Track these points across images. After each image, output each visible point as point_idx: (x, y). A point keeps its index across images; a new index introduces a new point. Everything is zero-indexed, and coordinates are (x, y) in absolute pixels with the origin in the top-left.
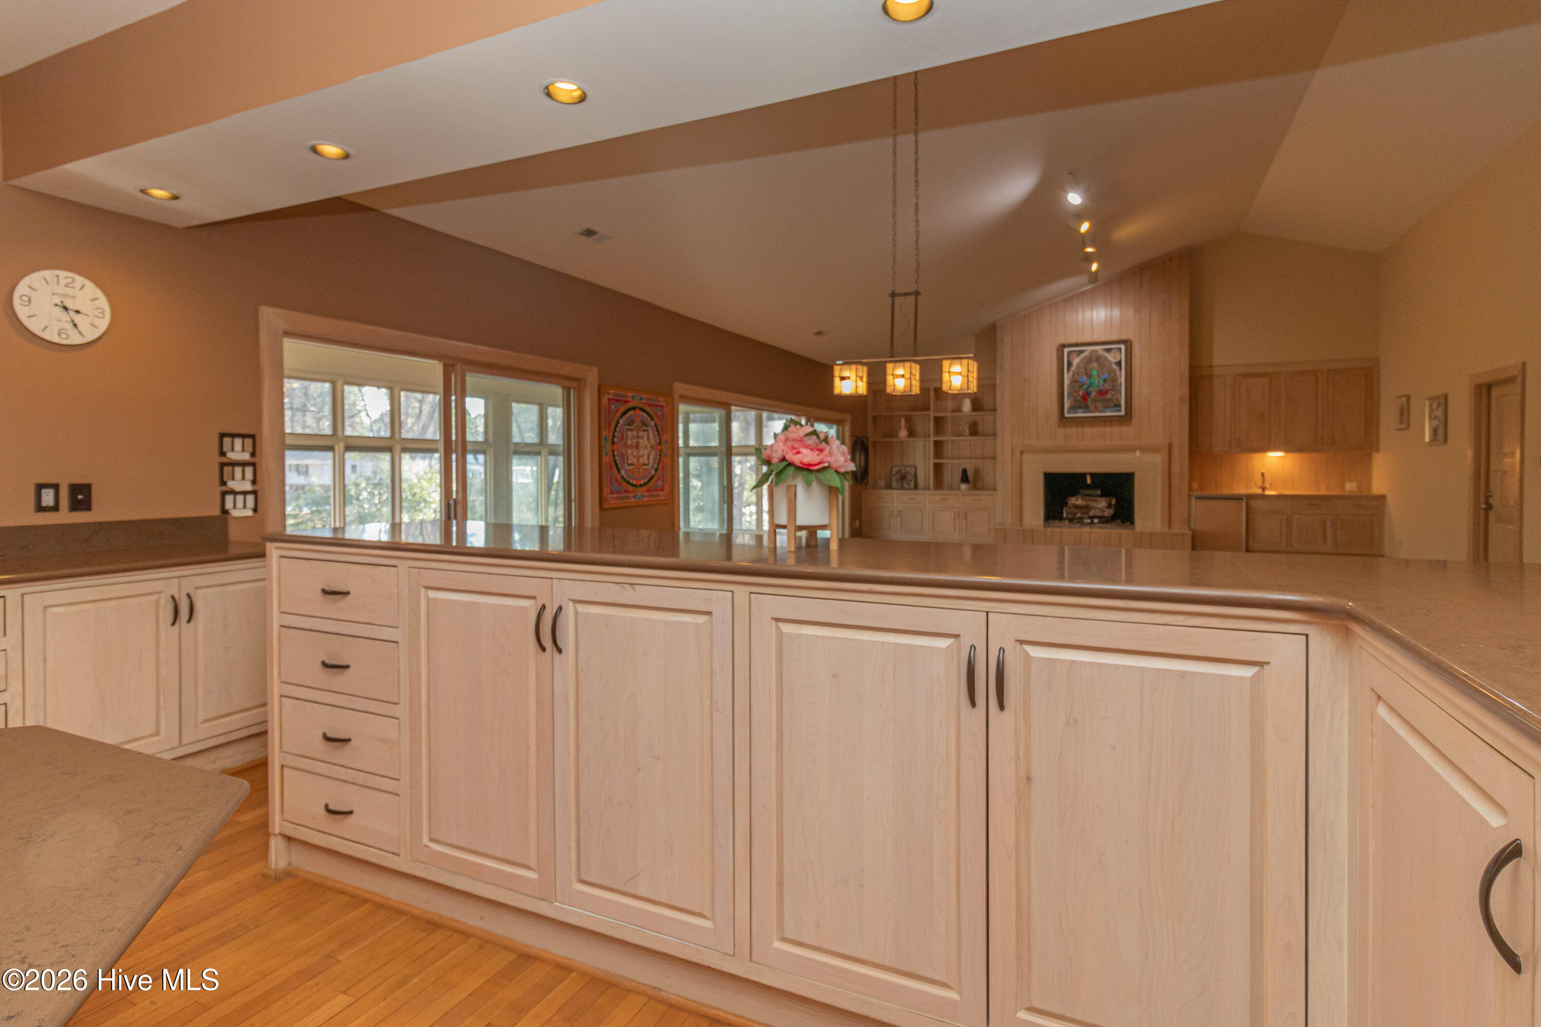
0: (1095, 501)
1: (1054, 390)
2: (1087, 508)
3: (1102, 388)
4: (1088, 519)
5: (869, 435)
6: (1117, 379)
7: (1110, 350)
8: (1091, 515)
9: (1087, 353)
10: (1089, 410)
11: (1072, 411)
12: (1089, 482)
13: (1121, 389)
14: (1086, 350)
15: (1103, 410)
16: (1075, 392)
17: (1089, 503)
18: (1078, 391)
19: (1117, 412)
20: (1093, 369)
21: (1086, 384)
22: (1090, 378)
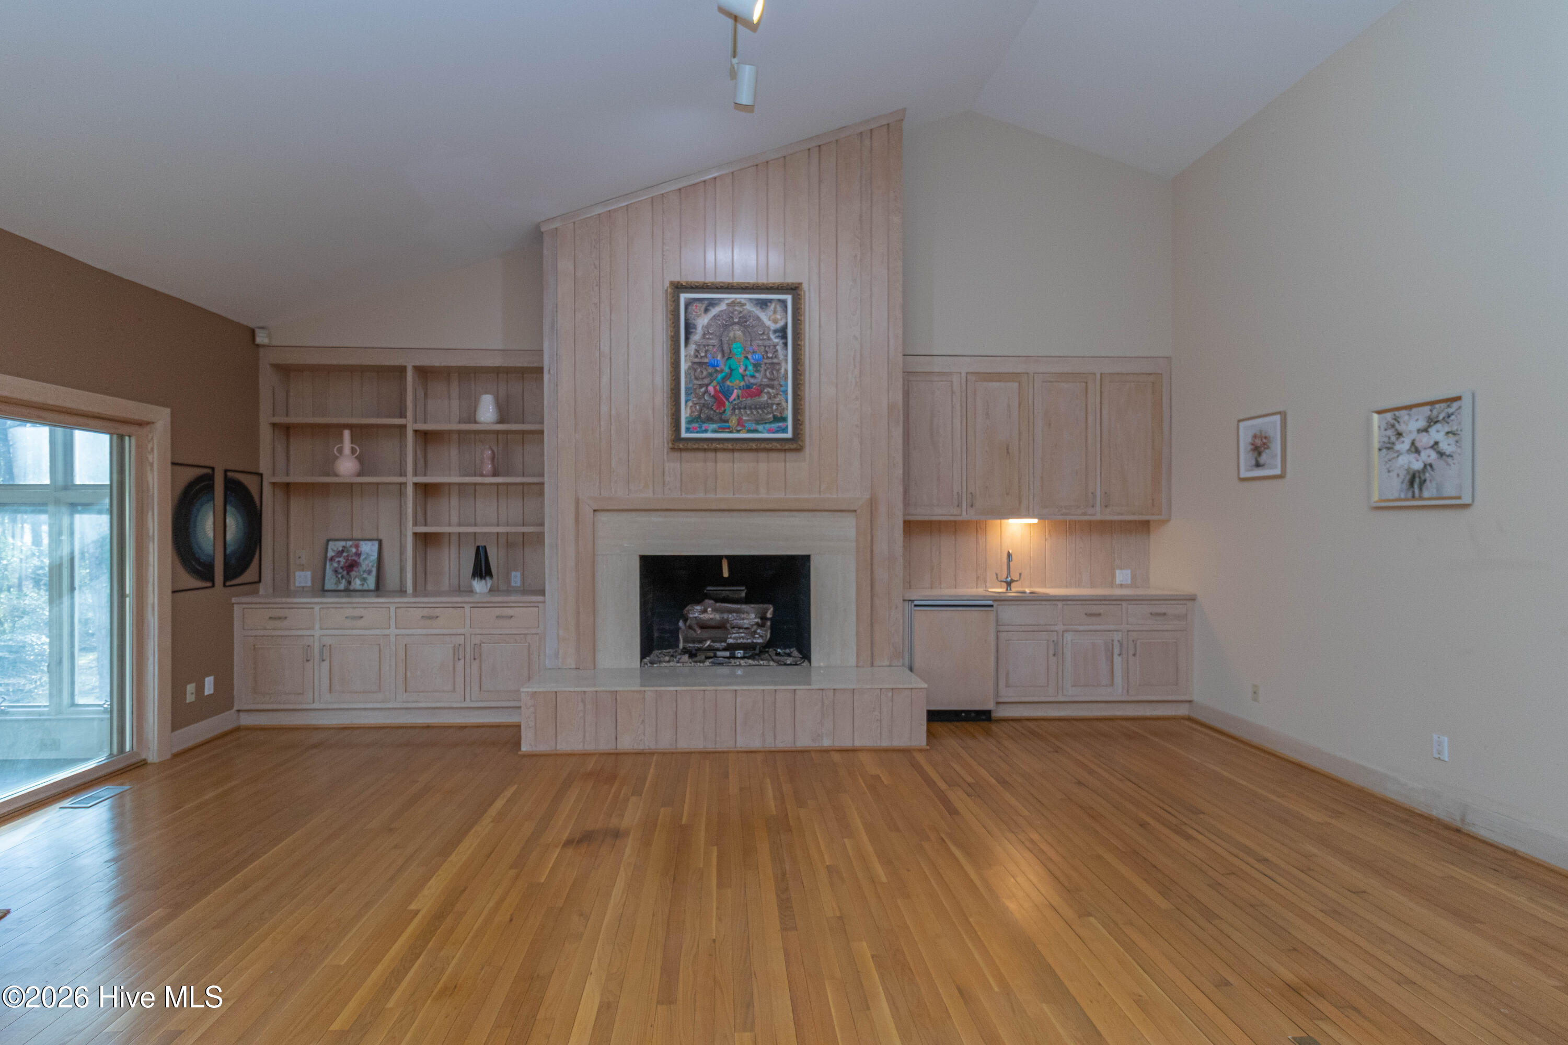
0: (737, 611)
1: (661, 380)
2: (721, 626)
3: (752, 381)
4: (725, 649)
5: (264, 466)
6: (779, 364)
7: (767, 305)
8: (730, 641)
9: (723, 307)
10: (727, 424)
11: (696, 425)
12: (726, 574)
13: (786, 386)
14: (720, 300)
15: (753, 426)
16: (701, 386)
17: (725, 616)
18: (707, 385)
19: (777, 432)
20: (734, 340)
21: (722, 371)
22: (729, 358)
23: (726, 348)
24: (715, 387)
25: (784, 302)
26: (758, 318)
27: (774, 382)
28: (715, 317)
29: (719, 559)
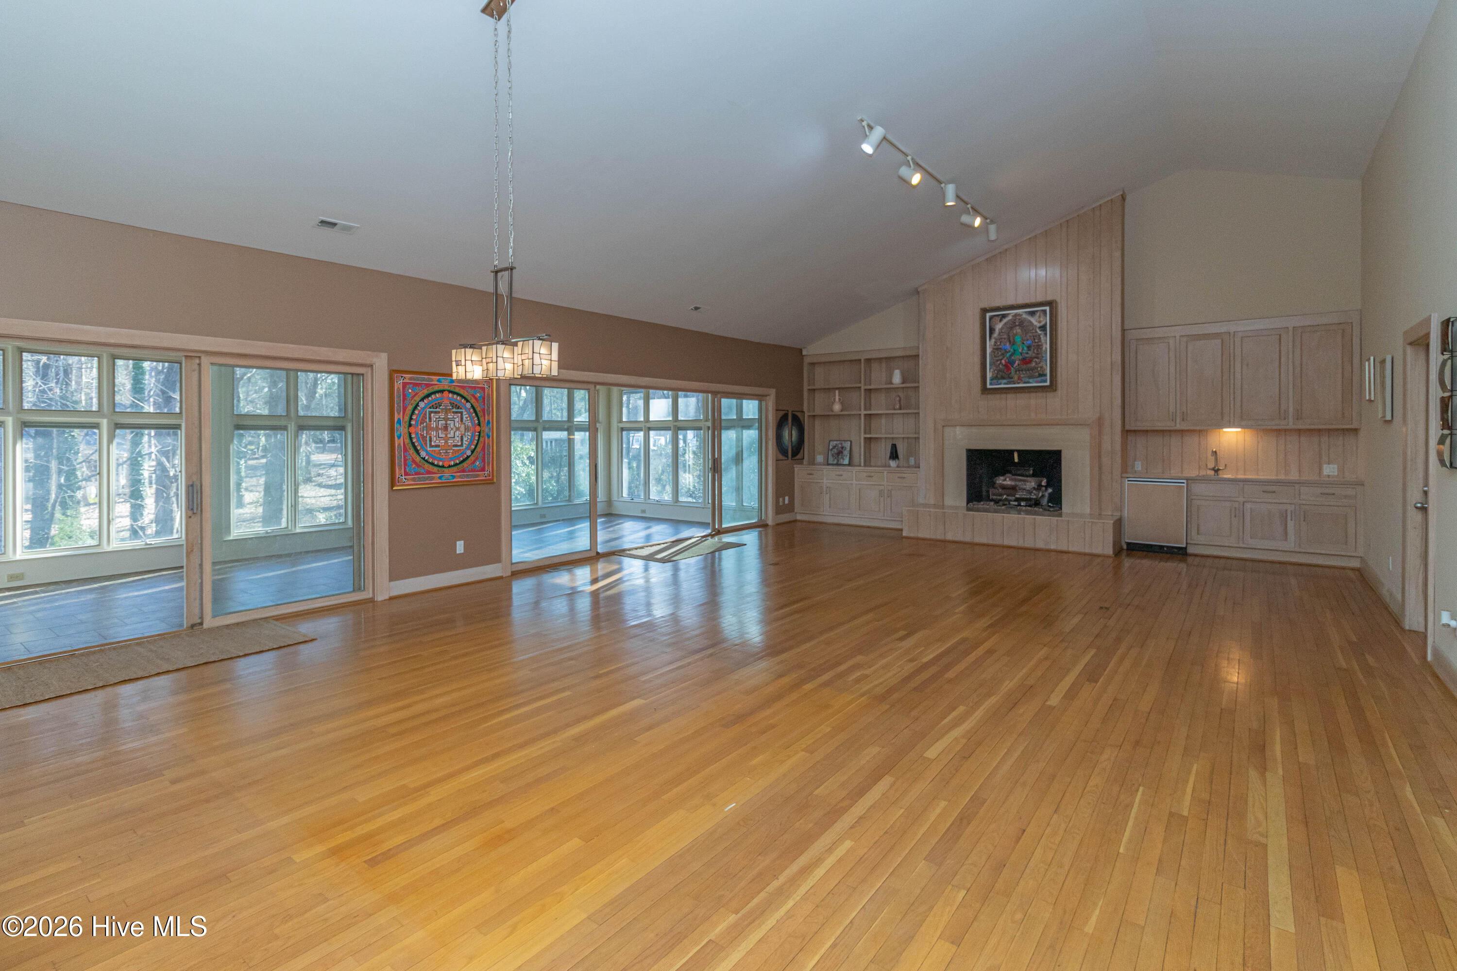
0: (1024, 481)
1: (977, 359)
2: (1014, 488)
3: (1026, 355)
4: (1015, 501)
5: (805, 409)
6: (1042, 345)
7: (1034, 313)
8: (1017, 496)
9: (1010, 317)
10: (1012, 380)
11: (995, 381)
12: (1016, 460)
13: (1046, 357)
14: (1008, 314)
15: (1027, 380)
16: (997, 361)
17: (1017, 483)
18: (1001, 360)
19: (1041, 382)
20: (1016, 334)
21: (1009, 351)
22: (1013, 344)
23: (1012, 339)
24: (1005, 361)
25: (1045, 311)
26: (1030, 322)
27: (1039, 355)
28: (1005, 324)
29: (1011, 452)
